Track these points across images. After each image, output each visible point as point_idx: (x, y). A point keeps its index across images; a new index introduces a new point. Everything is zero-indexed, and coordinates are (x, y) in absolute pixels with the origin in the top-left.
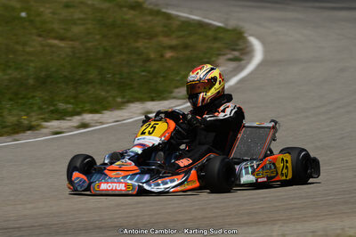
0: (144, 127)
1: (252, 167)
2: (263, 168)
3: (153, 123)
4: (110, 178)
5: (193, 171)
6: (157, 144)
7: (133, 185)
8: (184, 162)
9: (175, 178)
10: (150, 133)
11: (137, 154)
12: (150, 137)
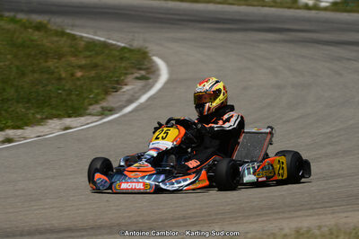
0: (157, 133)
1: (253, 168)
2: (263, 169)
3: (165, 129)
4: (130, 178)
5: (203, 172)
6: (170, 147)
7: (150, 185)
8: (193, 164)
9: (187, 177)
10: (163, 138)
11: (153, 157)
12: (164, 141)
